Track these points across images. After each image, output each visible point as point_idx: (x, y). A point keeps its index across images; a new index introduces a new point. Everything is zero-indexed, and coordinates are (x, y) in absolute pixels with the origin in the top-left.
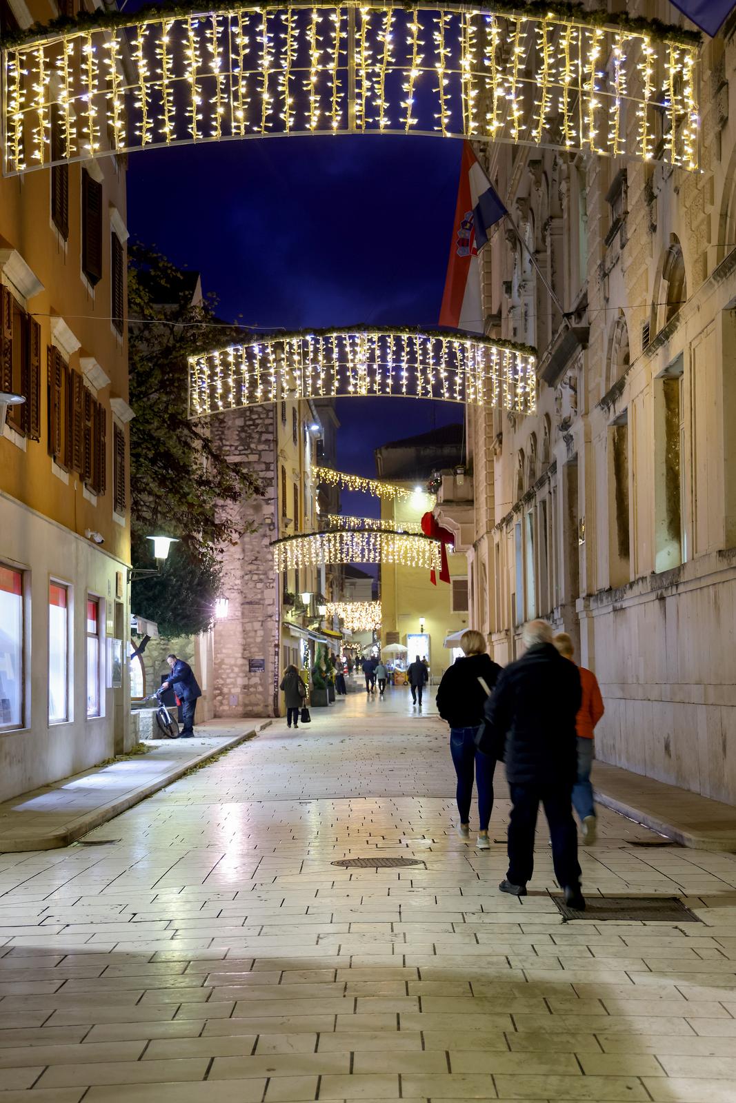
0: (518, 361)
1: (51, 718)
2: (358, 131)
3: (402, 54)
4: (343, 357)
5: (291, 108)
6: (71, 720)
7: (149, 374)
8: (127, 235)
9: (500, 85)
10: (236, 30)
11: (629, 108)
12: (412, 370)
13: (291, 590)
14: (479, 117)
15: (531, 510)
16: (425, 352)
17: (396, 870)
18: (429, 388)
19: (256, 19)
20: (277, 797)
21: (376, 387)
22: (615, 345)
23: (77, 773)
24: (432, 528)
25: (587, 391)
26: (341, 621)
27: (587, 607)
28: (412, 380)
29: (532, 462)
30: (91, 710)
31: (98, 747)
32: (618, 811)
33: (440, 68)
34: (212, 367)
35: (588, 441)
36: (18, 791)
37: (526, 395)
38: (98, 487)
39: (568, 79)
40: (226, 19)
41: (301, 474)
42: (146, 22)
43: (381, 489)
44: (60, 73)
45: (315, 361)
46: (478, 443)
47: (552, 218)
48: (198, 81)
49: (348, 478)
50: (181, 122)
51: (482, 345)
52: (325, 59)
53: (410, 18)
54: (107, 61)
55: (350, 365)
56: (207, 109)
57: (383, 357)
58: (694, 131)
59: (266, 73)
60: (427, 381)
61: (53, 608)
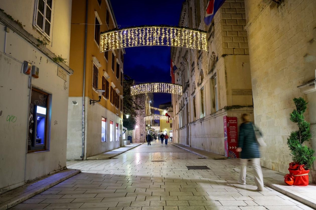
0: (179, 87)
1: (110, 141)
2: (154, 45)
3: (161, 34)
4: (153, 87)
5: (144, 42)
6: (113, 141)
7: (126, 92)
8: (123, 72)
9: (176, 38)
10: (136, 31)
11: (196, 42)
12: (164, 89)
13: (147, 124)
14: (173, 43)
15: (181, 112)
16: (166, 86)
17: (161, 162)
18: (166, 91)
19: (139, 29)
20: (144, 152)
21: (158, 91)
22: (193, 86)
23: (114, 149)
24: (167, 115)
25: (189, 93)
26: (154, 129)
27: (190, 125)
28: (164, 90)
29: (181, 105)
30: (117, 140)
31: (118, 145)
32: (195, 154)
33: (167, 36)
34: (134, 88)
35: (190, 100)
36: (105, 151)
37: (181, 92)
38: (118, 107)
39: (187, 38)
40: (134, 29)
41: (148, 108)
42: (122, 30)
43: (159, 110)
44: (109, 38)
45: (149, 87)
46: (173, 102)
47: (184, 70)
48: (130, 38)
49: (155, 108)
50: (127, 44)
51: (174, 85)
52: (150, 35)
53: (162, 29)
54: (116, 36)
55: (154, 88)
56: (131, 42)
57: (159, 87)
58: (206, 45)
59: (140, 37)
60: (166, 90)
61: (110, 124)
